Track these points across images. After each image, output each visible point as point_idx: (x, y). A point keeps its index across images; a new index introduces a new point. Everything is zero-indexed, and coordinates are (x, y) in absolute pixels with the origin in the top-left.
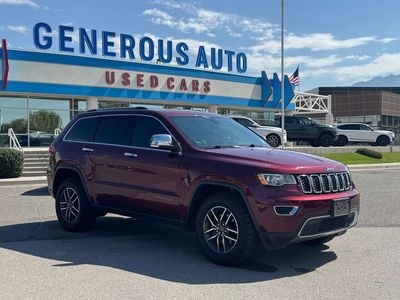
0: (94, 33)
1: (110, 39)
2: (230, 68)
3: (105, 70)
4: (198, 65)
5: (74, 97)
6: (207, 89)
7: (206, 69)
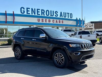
0: (35, 9)
1: (39, 11)
2: (68, 17)
3: (38, 18)
4: (60, 16)
5: (30, 25)
6: (63, 23)
7: (62, 18)
